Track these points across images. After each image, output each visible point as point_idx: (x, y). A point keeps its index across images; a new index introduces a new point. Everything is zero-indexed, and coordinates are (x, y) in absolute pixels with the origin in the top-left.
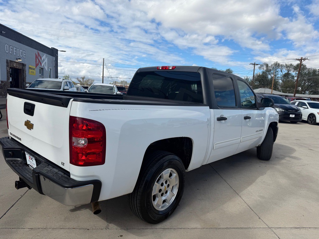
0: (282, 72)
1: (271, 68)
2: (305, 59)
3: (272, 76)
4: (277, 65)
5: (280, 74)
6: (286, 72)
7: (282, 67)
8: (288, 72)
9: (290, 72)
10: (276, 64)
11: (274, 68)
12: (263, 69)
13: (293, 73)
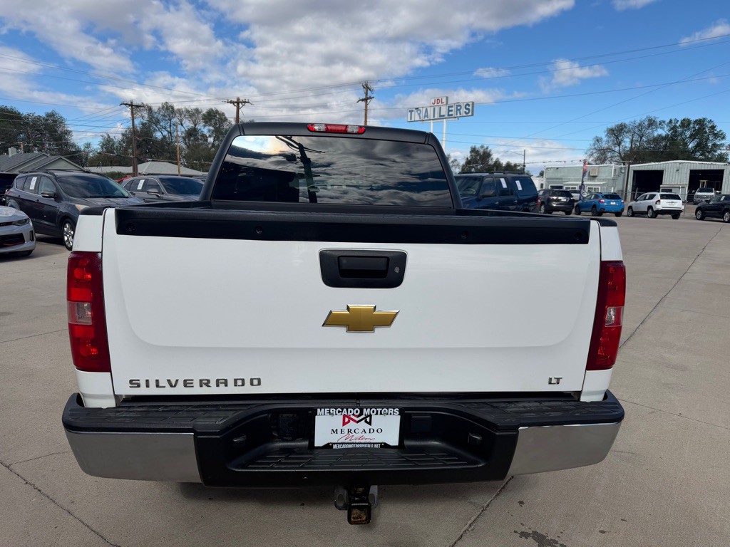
0: (182, 125)
1: (160, 117)
2: (245, 102)
3: (165, 133)
4: (169, 110)
5: (181, 131)
6: (191, 125)
7: (181, 115)
8: (195, 125)
9: (198, 127)
10: (167, 109)
11: (164, 116)
12: (143, 117)
13: (205, 130)
